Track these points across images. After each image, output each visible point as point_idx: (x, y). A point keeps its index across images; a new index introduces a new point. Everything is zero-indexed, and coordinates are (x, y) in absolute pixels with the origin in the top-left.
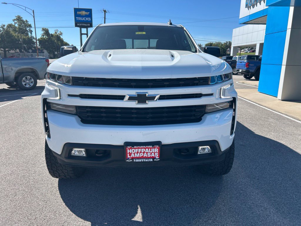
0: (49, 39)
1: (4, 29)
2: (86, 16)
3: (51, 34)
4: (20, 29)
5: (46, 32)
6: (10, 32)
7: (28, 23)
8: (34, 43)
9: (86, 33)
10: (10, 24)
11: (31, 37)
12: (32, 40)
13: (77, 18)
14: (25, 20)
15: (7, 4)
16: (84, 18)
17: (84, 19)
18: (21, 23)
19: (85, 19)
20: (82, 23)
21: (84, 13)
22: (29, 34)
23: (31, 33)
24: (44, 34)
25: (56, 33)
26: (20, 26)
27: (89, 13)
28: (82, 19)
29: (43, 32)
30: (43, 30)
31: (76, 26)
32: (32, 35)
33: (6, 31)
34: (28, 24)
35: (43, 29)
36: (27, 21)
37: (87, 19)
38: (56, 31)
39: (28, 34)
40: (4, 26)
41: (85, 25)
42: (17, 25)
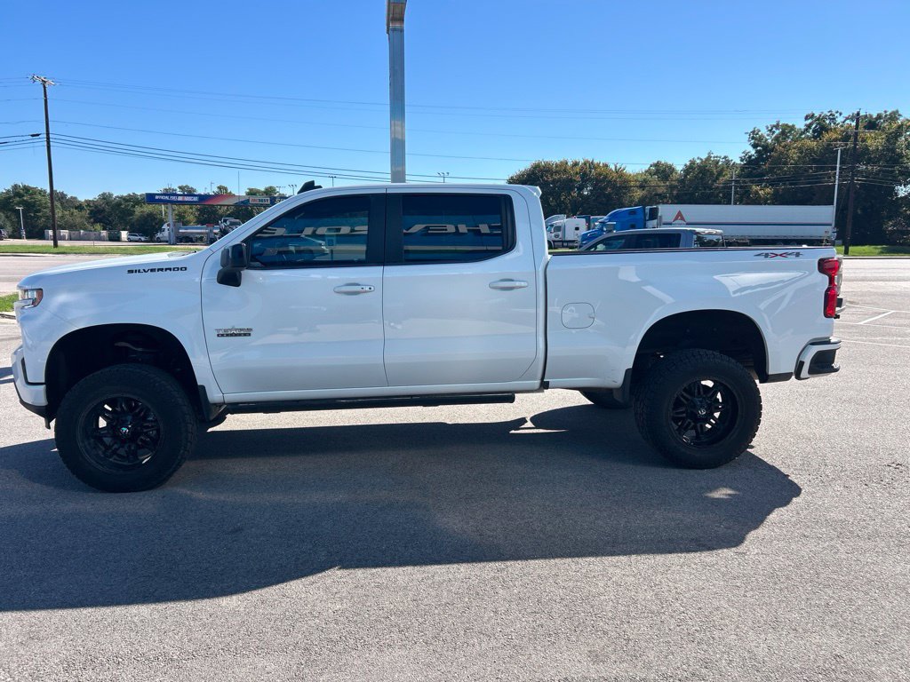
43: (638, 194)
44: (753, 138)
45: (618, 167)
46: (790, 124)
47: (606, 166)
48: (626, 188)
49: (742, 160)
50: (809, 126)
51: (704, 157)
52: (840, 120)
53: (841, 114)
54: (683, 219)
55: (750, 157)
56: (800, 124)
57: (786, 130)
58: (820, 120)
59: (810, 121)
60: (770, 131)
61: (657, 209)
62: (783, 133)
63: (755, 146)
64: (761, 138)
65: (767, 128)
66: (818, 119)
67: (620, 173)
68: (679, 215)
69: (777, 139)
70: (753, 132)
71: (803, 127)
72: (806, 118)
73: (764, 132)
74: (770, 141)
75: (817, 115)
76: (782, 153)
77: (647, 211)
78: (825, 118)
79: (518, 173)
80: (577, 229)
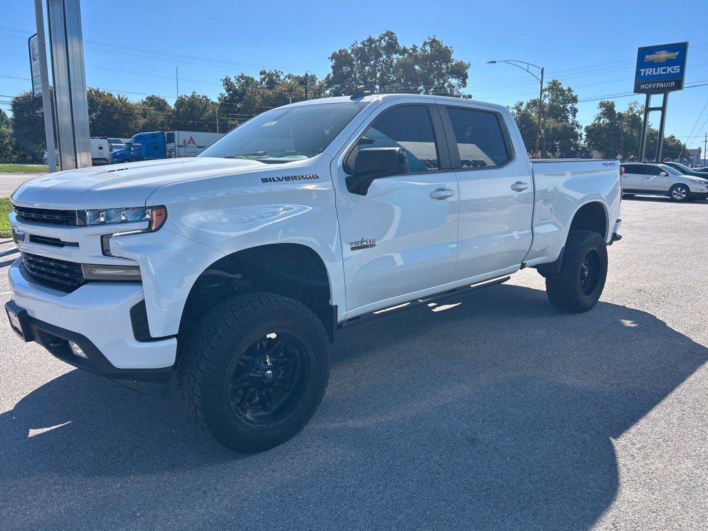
0: (611, 125)
1: (519, 110)
2: (669, 62)
3: (619, 113)
4: (552, 107)
5: (608, 109)
6: (530, 115)
7: (572, 93)
8: (576, 136)
9: (661, 106)
10: (533, 101)
11: (573, 124)
12: (572, 129)
13: (643, 70)
14: (565, 88)
15: (495, 62)
16: (662, 68)
17: (660, 71)
18: (557, 94)
19: (664, 70)
20: (653, 83)
21: (663, 55)
22: (570, 117)
23: (574, 115)
24: (601, 114)
25: (631, 109)
26: (553, 101)
27: (677, 54)
28: (656, 72)
29: (600, 111)
30: (601, 107)
31: (638, 90)
32: (576, 119)
33: (523, 115)
34: (571, 95)
35: (603, 104)
36: (569, 90)
37: (669, 69)
38: (633, 105)
39: (566, 118)
40: (521, 104)
41: (662, 85)
42: (547, 101)
43: (142, 121)
44: (226, 84)
45: (121, 97)
46: (251, 77)
47: (110, 95)
48: (130, 115)
49: (219, 100)
50: (264, 79)
51: (189, 95)
52: (282, 77)
53: (282, 73)
54: (194, 143)
55: (225, 98)
56: (258, 78)
57: (249, 81)
58: (270, 76)
59: (263, 76)
60: (238, 80)
61: (173, 134)
62: (247, 82)
63: (228, 90)
64: (232, 84)
65: (236, 77)
66: (269, 75)
67: (123, 102)
68: (191, 139)
69: (242, 86)
70: (226, 79)
71: (259, 80)
72: (261, 73)
73: (233, 80)
74: (237, 87)
75: (267, 72)
76: (251, 98)
77: (166, 136)
78: (272, 74)
79: (23, 94)
80: (101, 148)
